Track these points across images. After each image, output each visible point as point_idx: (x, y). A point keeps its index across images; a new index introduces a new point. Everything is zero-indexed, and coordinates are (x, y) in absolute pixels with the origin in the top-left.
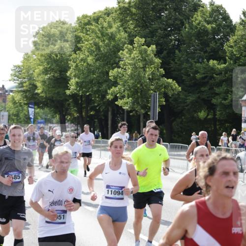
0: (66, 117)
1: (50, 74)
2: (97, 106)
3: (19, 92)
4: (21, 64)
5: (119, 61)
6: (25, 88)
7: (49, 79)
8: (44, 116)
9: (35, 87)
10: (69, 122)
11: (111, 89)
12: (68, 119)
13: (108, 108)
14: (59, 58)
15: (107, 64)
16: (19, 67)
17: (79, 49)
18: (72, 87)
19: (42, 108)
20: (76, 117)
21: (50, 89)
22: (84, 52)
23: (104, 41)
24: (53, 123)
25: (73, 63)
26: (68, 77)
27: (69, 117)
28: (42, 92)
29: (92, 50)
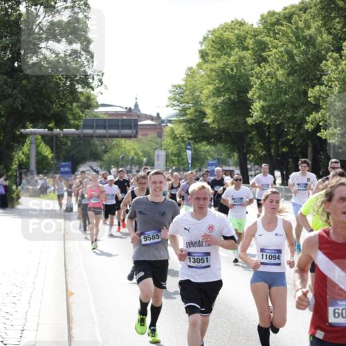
0: (248, 156)
1: (224, 96)
2: (291, 140)
3: (180, 122)
4: (182, 83)
5: (321, 76)
6: (189, 117)
7: (223, 102)
8: (216, 156)
9: (204, 114)
10: (252, 164)
11: (311, 116)
12: (251, 158)
13: (307, 143)
14: (236, 73)
15: (304, 80)
16: (180, 87)
17: (265, 60)
18: (255, 114)
19: (213, 144)
20: (261, 156)
21: (224, 118)
22: (272, 64)
23: (300, 47)
24: (229, 166)
25: (256, 80)
26: (250, 99)
27: (252, 156)
28: (214, 121)
29: (283, 61)
